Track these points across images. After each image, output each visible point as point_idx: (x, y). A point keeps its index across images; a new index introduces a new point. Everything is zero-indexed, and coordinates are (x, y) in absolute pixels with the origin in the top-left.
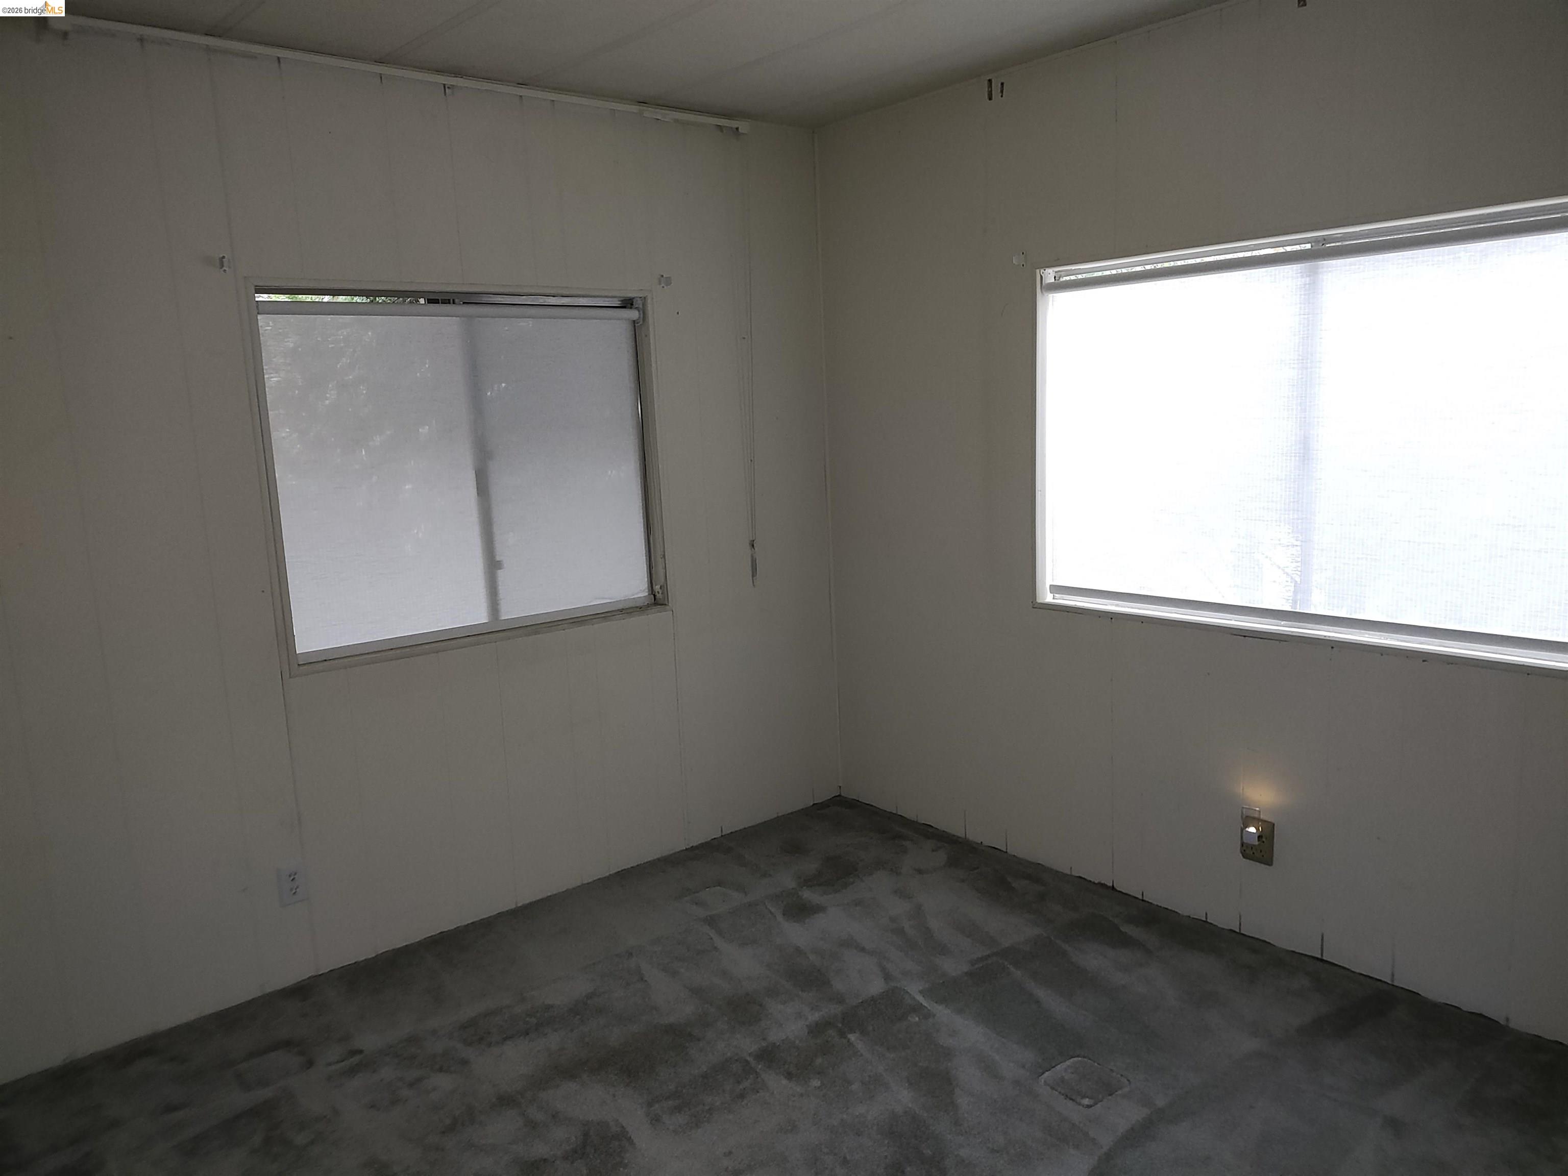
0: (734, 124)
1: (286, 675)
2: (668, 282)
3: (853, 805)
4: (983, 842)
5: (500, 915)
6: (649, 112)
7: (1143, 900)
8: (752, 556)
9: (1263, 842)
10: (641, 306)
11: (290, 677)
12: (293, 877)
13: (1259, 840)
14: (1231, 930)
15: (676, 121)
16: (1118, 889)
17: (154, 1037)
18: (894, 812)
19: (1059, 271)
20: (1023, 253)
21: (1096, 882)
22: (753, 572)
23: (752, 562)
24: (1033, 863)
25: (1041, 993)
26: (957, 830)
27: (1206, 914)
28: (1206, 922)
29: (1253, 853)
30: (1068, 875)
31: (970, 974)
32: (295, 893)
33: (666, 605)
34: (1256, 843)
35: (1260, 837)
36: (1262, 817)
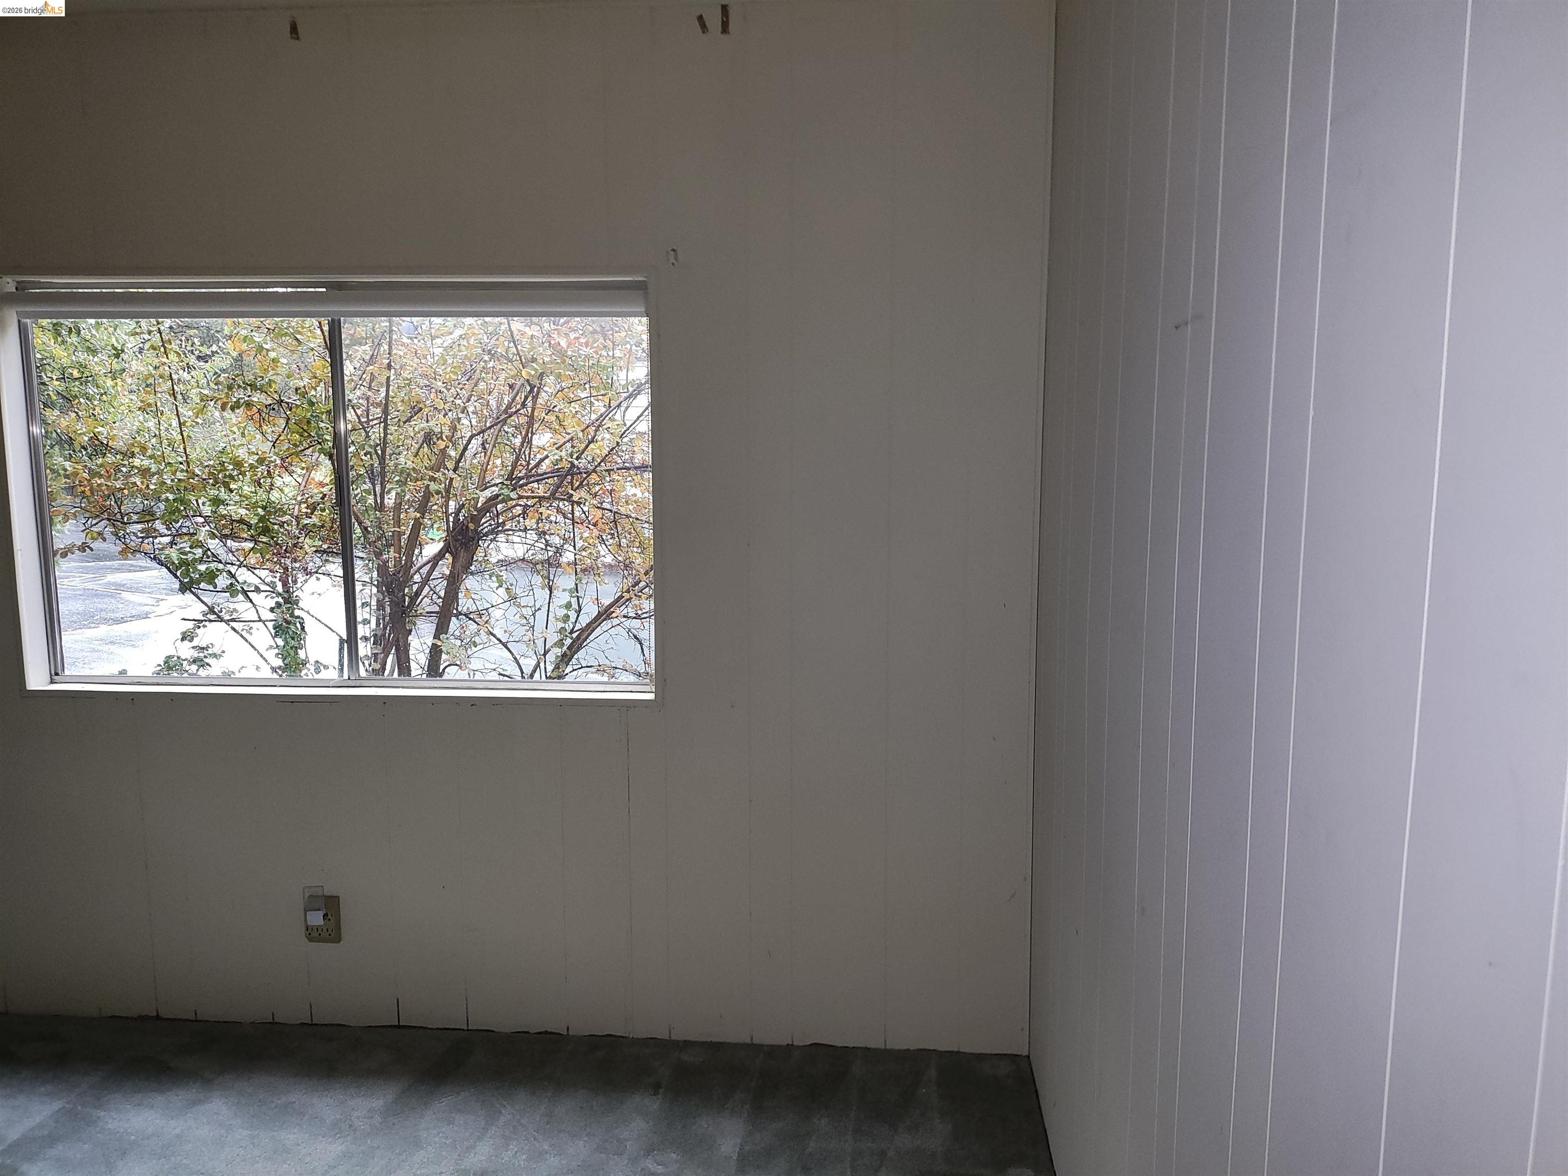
7: (195, 1021)
9: (329, 920)
13: (324, 919)
14: (301, 1023)
16: (165, 1017)
19: (23, 282)
21: (134, 1016)
28: (272, 1022)
29: (320, 934)
30: (96, 1018)
34: (321, 922)
35: (325, 916)
36: (325, 894)
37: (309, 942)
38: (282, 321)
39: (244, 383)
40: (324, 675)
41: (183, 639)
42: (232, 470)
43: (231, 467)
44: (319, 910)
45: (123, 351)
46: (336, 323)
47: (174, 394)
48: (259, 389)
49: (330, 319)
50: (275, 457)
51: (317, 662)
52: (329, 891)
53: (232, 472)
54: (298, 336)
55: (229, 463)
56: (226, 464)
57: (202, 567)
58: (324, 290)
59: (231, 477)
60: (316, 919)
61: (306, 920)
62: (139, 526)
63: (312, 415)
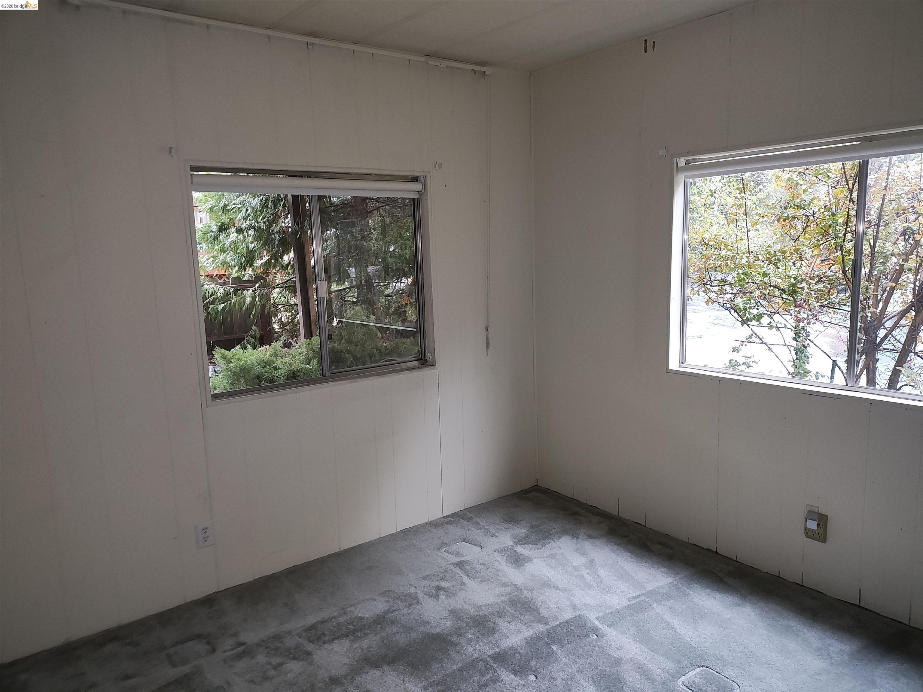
0: (483, 69)
1: (204, 406)
2: (441, 166)
3: (546, 491)
4: (630, 519)
5: (330, 556)
6: (432, 62)
7: (736, 561)
8: (487, 336)
9: (820, 528)
10: (423, 181)
11: (207, 407)
12: (205, 530)
13: (817, 527)
14: (795, 583)
15: (447, 67)
16: (720, 553)
17: (120, 628)
18: (572, 497)
19: (689, 160)
20: (665, 148)
21: (705, 548)
22: (487, 346)
23: (487, 340)
24: (663, 534)
25: (676, 622)
26: (612, 510)
27: (779, 572)
28: (779, 577)
29: (813, 535)
30: (686, 543)
31: (628, 607)
32: (205, 541)
33: (434, 365)
34: (815, 528)
35: (818, 525)
36: (820, 512)
37: (806, 537)
38: (820, 166)
39: (794, 205)
40: (821, 380)
41: (733, 351)
42: (780, 256)
43: (780, 254)
44: (815, 520)
45: (715, 193)
46: (865, 163)
47: (746, 214)
48: (802, 208)
49: (861, 160)
50: (805, 248)
51: (817, 373)
52: (823, 511)
53: (779, 257)
54: (829, 174)
55: (779, 252)
56: (777, 252)
57: (755, 312)
58: (860, 142)
59: (779, 260)
60: (812, 525)
61: (806, 524)
62: (717, 288)
63: (833, 222)
